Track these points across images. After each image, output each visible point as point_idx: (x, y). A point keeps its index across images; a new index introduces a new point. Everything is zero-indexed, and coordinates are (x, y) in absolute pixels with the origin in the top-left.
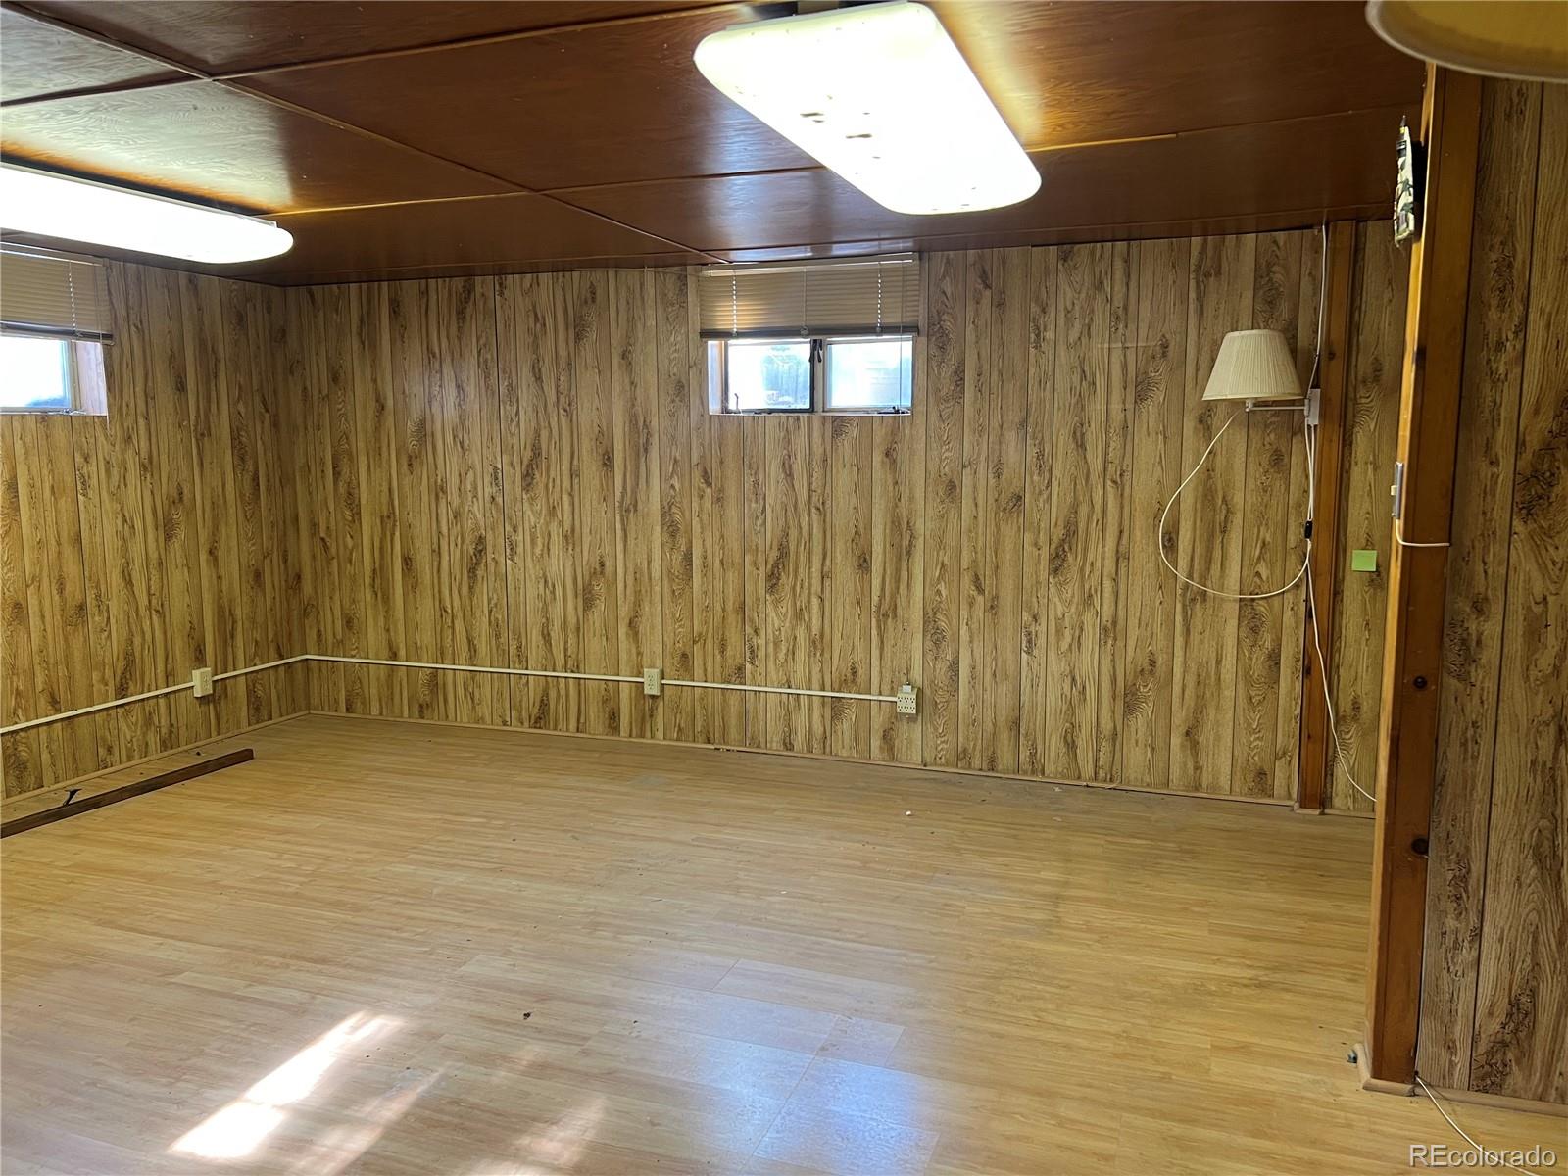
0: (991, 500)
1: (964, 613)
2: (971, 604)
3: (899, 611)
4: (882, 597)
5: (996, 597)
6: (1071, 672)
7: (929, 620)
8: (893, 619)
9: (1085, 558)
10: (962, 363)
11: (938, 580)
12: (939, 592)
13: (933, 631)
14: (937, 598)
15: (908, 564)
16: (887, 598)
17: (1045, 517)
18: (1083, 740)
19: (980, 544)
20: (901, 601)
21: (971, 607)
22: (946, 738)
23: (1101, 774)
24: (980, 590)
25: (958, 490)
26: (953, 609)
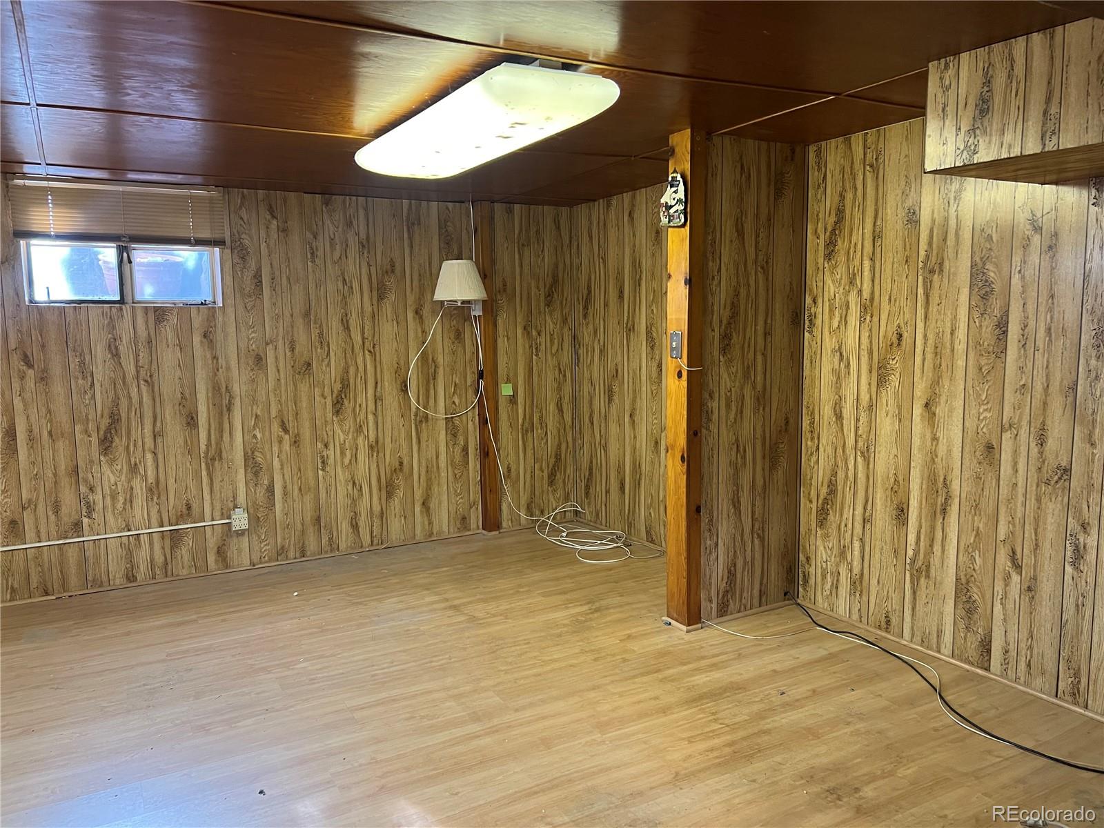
0: (289, 367)
1: (275, 449)
2: (280, 442)
3: (224, 455)
4: (209, 445)
5: (298, 435)
6: (352, 478)
7: (249, 459)
8: (219, 461)
9: (355, 401)
10: (259, 269)
11: (254, 427)
12: (255, 437)
13: (252, 466)
14: (254, 440)
15: (229, 418)
16: (214, 446)
17: (328, 376)
18: (362, 522)
19: (284, 398)
20: (225, 446)
21: (280, 444)
22: (268, 542)
23: (375, 541)
24: (286, 431)
25: (264, 361)
26: (267, 446)
